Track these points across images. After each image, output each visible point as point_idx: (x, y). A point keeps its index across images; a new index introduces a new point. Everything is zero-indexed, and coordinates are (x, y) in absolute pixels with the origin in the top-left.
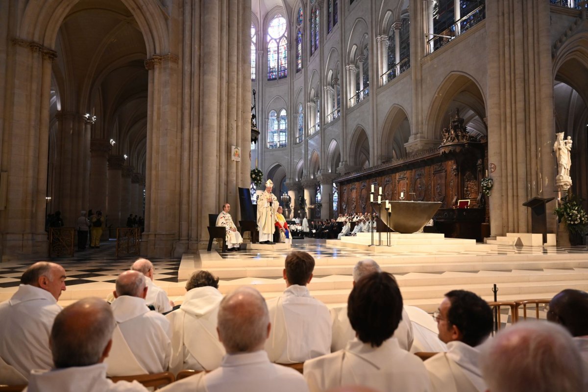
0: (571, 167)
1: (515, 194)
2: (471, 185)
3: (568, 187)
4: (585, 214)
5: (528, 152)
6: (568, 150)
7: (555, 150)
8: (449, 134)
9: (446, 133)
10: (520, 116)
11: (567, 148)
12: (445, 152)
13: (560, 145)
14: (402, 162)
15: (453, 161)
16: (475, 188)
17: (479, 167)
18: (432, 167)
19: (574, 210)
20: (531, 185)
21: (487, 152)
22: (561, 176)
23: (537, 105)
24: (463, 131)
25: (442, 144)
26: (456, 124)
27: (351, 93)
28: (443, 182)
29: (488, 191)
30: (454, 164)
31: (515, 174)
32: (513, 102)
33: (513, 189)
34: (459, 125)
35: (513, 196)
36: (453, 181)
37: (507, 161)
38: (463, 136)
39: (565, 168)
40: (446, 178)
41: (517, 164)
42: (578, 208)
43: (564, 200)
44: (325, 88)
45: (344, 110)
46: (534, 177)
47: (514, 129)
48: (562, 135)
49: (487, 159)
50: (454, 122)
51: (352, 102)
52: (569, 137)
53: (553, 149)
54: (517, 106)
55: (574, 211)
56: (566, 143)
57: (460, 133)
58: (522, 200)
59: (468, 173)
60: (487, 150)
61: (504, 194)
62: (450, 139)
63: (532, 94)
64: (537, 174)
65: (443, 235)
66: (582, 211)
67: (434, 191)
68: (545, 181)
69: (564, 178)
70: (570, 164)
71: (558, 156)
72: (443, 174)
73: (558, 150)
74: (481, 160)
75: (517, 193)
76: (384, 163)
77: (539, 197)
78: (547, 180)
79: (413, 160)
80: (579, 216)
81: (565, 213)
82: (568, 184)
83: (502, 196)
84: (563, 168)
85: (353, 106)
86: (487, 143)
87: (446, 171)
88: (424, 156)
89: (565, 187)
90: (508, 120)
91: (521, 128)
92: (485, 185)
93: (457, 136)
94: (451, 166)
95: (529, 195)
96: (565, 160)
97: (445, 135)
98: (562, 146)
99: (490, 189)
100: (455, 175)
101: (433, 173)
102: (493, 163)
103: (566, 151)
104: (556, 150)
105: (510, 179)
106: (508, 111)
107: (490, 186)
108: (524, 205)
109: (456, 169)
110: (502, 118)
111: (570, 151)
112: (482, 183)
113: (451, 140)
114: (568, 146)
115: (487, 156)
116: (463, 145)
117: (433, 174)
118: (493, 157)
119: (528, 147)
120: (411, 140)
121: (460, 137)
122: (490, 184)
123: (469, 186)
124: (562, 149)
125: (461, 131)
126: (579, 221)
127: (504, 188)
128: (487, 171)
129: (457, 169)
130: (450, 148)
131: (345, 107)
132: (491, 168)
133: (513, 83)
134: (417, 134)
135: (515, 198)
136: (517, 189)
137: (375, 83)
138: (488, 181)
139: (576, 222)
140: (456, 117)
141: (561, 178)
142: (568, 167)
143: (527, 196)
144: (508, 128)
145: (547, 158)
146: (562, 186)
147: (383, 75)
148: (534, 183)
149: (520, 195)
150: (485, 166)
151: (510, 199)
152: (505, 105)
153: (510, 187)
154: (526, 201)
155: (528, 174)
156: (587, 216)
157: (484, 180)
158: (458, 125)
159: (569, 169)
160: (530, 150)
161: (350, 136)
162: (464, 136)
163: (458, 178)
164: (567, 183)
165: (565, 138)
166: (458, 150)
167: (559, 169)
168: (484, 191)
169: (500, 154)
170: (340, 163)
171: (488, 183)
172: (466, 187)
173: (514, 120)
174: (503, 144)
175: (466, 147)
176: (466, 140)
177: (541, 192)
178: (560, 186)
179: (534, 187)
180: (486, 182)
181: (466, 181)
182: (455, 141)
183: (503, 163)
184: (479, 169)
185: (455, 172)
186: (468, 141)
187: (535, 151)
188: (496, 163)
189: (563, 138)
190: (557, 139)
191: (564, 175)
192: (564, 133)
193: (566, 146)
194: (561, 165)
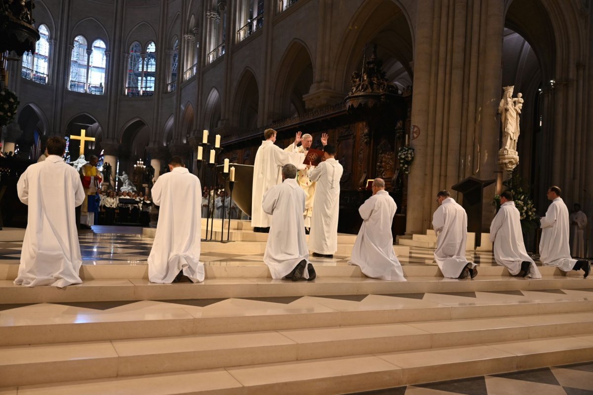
0: (519, 137)
1: (443, 173)
2: (386, 158)
3: (514, 167)
4: (533, 207)
5: (464, 112)
6: (518, 113)
7: (500, 112)
8: (360, 80)
9: (357, 78)
10: (458, 58)
11: (516, 110)
13: (507, 104)
14: (298, 122)
15: (365, 123)
16: (392, 163)
17: (399, 132)
18: (337, 131)
19: (519, 199)
20: (465, 161)
21: (411, 111)
22: (506, 149)
23: (482, 44)
24: (379, 78)
25: (350, 94)
26: (372, 66)
27: (241, 23)
28: (350, 152)
29: (406, 166)
30: (366, 126)
31: (444, 144)
32: (450, 36)
33: (441, 166)
34: (376, 68)
35: (440, 176)
36: (363, 152)
37: (435, 124)
38: (379, 85)
39: (511, 139)
40: (354, 146)
41: (448, 128)
42: (524, 197)
43: (507, 184)
44: (208, 14)
45: (230, 46)
46: (469, 150)
47: (448, 76)
48: (511, 90)
49: (410, 121)
50: (369, 63)
51: (242, 35)
52: (520, 95)
53: (498, 110)
54: (455, 42)
55: (520, 202)
56: (515, 102)
57: (375, 79)
58: (451, 182)
59: (383, 141)
60: (411, 107)
61: (428, 172)
62: (360, 87)
63: (476, 28)
64: (474, 145)
66: (530, 202)
68: (484, 156)
69: (509, 152)
70: (518, 134)
71: (503, 120)
72: (351, 141)
73: (504, 110)
74: (401, 122)
75: (446, 171)
76: (274, 122)
77: (474, 177)
78: (487, 154)
79: (312, 118)
80: (525, 208)
82: (514, 162)
83: (426, 175)
84: (509, 137)
85: (242, 40)
86: (411, 96)
87: (355, 137)
88: (327, 114)
89: (510, 166)
90: (442, 63)
91: (457, 76)
92: (403, 157)
93: (371, 84)
94: (362, 129)
95: (462, 176)
96: (513, 127)
97: (355, 82)
98: (510, 106)
99: (409, 163)
100: (366, 143)
101: (337, 139)
102: (416, 125)
104: (502, 112)
105: (437, 151)
106: (443, 49)
107: (410, 159)
108: (454, 188)
109: (367, 134)
110: (434, 58)
111: (520, 114)
112: (400, 154)
113: (362, 88)
114: (517, 107)
115: (410, 117)
116: (377, 97)
117: (338, 141)
118: (417, 119)
119: (465, 104)
120: (313, 90)
121: (375, 86)
122: (409, 156)
123: (384, 159)
124: (510, 110)
125: (377, 77)
126: (525, 216)
127: (429, 163)
128: (407, 136)
129: (369, 135)
130: (361, 100)
131: (231, 41)
132: (414, 132)
133: (451, 8)
134: (321, 82)
135: (442, 178)
136: (446, 165)
137: (272, 8)
138: (408, 150)
140: (373, 57)
141: (505, 152)
142: (516, 137)
143: (459, 177)
144: (441, 75)
145: (489, 123)
146: (506, 164)
148: (470, 158)
149: (449, 174)
150: (406, 129)
151: (436, 179)
152: (439, 40)
153: (437, 162)
154: (457, 183)
155: (462, 144)
156: (535, 209)
157: (401, 150)
158: (373, 68)
159: (517, 141)
160: (467, 110)
161: (235, 84)
162: (382, 84)
163: (370, 147)
164: (512, 160)
165: (515, 95)
166: (371, 103)
167: (504, 140)
168: (401, 165)
169: (427, 112)
170: (220, 122)
171: (407, 154)
172: (380, 161)
173: (448, 63)
174: (432, 98)
175: (382, 100)
176: (383, 90)
177: (477, 171)
178: (503, 164)
179: (469, 164)
180: (405, 153)
181: (380, 152)
182: (367, 91)
183: (430, 126)
184: (398, 135)
185: (366, 138)
186: (385, 91)
187: (475, 111)
188: (420, 126)
189: (512, 94)
190: (505, 96)
191: (510, 148)
192: (513, 86)
193: (515, 106)
194: (506, 134)
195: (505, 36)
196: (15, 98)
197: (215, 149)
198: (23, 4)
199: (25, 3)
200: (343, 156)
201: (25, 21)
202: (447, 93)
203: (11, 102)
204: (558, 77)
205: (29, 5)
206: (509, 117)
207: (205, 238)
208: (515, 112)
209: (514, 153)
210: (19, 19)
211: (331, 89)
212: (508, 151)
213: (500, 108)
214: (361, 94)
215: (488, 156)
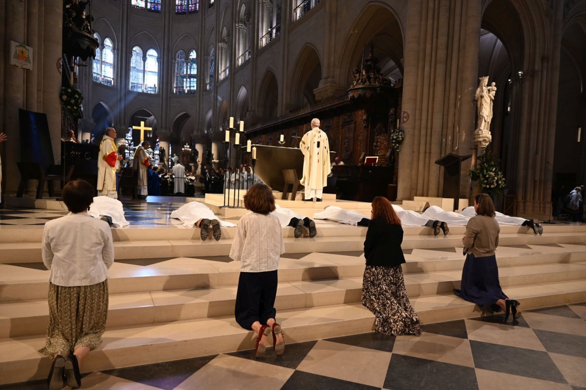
1: (428, 150)
2: (381, 139)
3: (487, 144)
4: (503, 177)
5: (446, 99)
6: (491, 99)
7: (476, 99)
8: (360, 75)
9: (357, 73)
10: (441, 54)
11: (490, 97)
12: (353, 96)
13: (483, 91)
14: (310, 111)
15: (363, 111)
16: (385, 143)
18: (341, 118)
19: (491, 171)
20: (446, 141)
21: (401, 100)
22: (480, 130)
23: (462, 41)
24: (376, 73)
25: (351, 87)
26: (369, 63)
27: (264, 32)
28: (352, 135)
29: (397, 145)
30: (364, 113)
31: (429, 126)
32: (435, 35)
33: (426, 144)
34: (372, 64)
35: (425, 153)
36: (362, 135)
37: (422, 110)
38: (375, 78)
39: (485, 121)
40: (355, 130)
41: (432, 113)
42: (496, 169)
43: (481, 159)
44: (237, 25)
45: (255, 51)
46: (450, 131)
47: (433, 70)
48: (486, 80)
49: (401, 108)
50: (367, 61)
51: (264, 42)
52: (494, 84)
53: (475, 97)
54: (439, 41)
55: (492, 173)
56: (489, 90)
57: (372, 74)
58: (435, 157)
59: (379, 126)
60: (402, 96)
61: (416, 149)
62: (360, 81)
63: (457, 28)
64: (454, 127)
65: (335, 196)
66: (500, 173)
67: (341, 146)
68: (462, 135)
69: (483, 132)
70: (491, 117)
71: (479, 106)
72: (352, 126)
73: (480, 97)
74: (393, 109)
75: (430, 149)
76: (291, 112)
77: (454, 153)
78: (464, 134)
79: (321, 108)
80: (496, 178)
81: (481, 175)
82: (487, 140)
83: (414, 152)
84: (484, 120)
85: (264, 45)
86: (402, 88)
87: (355, 123)
88: (333, 104)
89: (484, 144)
90: (428, 58)
91: (440, 69)
92: (395, 137)
93: (369, 78)
94: (361, 116)
95: (443, 152)
96: (487, 111)
97: (355, 77)
98: (485, 93)
99: (400, 142)
100: (365, 127)
101: (341, 124)
102: (406, 111)
103: (488, 100)
104: (478, 99)
105: (423, 132)
106: (428, 46)
107: (401, 139)
108: (437, 162)
109: (365, 120)
110: (421, 55)
112: (392, 135)
113: (361, 82)
114: (491, 95)
115: (401, 105)
116: (374, 89)
117: (342, 126)
118: (407, 106)
119: (447, 93)
120: (321, 85)
121: (372, 80)
122: (400, 136)
123: (379, 140)
124: (485, 97)
125: (374, 72)
126: (496, 185)
127: (416, 142)
128: (398, 120)
129: (367, 120)
130: (360, 92)
131: (255, 47)
132: (404, 117)
133: (436, 11)
134: (328, 78)
135: (427, 155)
136: (431, 144)
137: (288, 18)
138: (399, 132)
139: (492, 186)
140: (370, 55)
142: (489, 120)
143: (441, 153)
144: (427, 68)
145: (466, 108)
146: (480, 142)
147: (297, 8)
148: (450, 138)
149: (433, 151)
150: (397, 115)
151: (422, 156)
152: (426, 40)
153: (423, 141)
154: (439, 158)
155: (444, 126)
156: (504, 179)
157: (394, 132)
158: (370, 65)
159: (490, 123)
160: (449, 98)
161: (259, 82)
162: (377, 78)
163: (368, 130)
164: (486, 138)
166: (368, 95)
168: (393, 144)
169: (415, 100)
170: (248, 113)
171: (398, 135)
172: (376, 141)
173: (433, 58)
174: (419, 88)
175: (378, 91)
176: (378, 83)
177: (456, 148)
178: (478, 142)
179: (450, 143)
180: (397, 134)
181: (376, 134)
182: (366, 84)
183: (417, 112)
184: (391, 119)
185: (364, 123)
186: (380, 84)
187: (455, 99)
188: (409, 112)
189: (486, 83)
190: (480, 85)
191: (484, 129)
192: (488, 77)
193: (489, 94)
194: (481, 117)
195: (481, 36)
196: (79, 94)
197: (239, 132)
198: (84, 17)
199: (86, 16)
200: (346, 138)
201: (86, 32)
203: (77, 98)
204: (525, 69)
205: (89, 18)
206: (484, 103)
207: (233, 206)
208: (489, 99)
210: (81, 30)
212: (482, 131)
213: (476, 95)
214: (360, 86)
215: (465, 136)
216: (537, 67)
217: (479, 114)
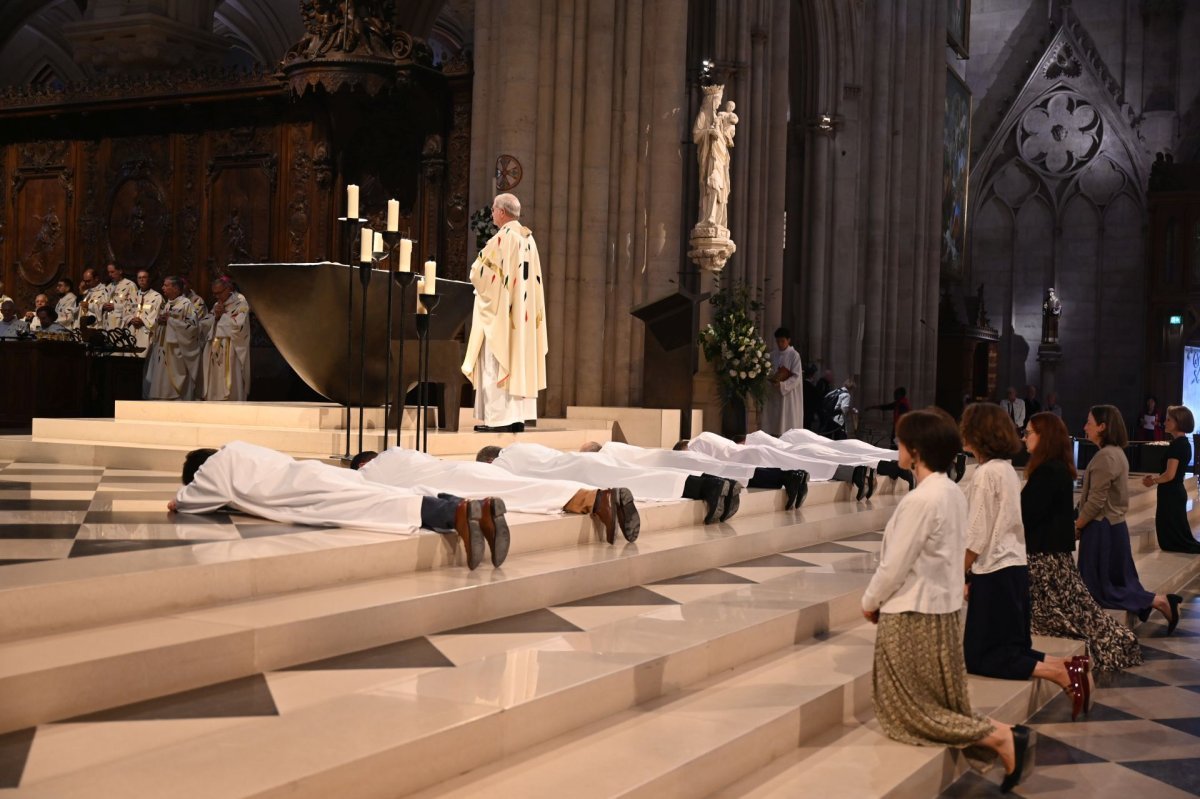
3: (725, 263)
5: (617, 131)
7: (698, 140)
11: (727, 139)
12: (320, 85)
13: (712, 124)
15: (308, 129)
17: (433, 164)
18: (207, 139)
20: (619, 248)
22: (711, 225)
28: (260, 204)
30: (316, 137)
33: (567, 255)
35: (566, 279)
37: (552, 155)
39: (718, 202)
41: (582, 166)
46: (627, 220)
47: (580, 44)
48: (719, 94)
52: (732, 105)
53: (693, 137)
56: (724, 120)
58: (596, 294)
60: (470, 103)
64: (636, 211)
68: (657, 235)
69: (719, 232)
70: (728, 191)
71: (704, 160)
72: (261, 173)
73: (707, 137)
74: (438, 137)
75: (579, 270)
78: (664, 233)
81: (724, 346)
82: (725, 252)
84: (715, 198)
86: (468, 78)
87: (275, 163)
89: (717, 262)
91: (602, 43)
93: (366, 32)
94: (301, 145)
96: (720, 176)
98: (718, 129)
100: (323, 184)
101: (207, 162)
102: (511, 155)
103: (724, 150)
104: (701, 141)
105: (559, 220)
109: (323, 160)
113: (344, 42)
114: (728, 133)
116: (389, 71)
118: (516, 140)
121: (372, 38)
124: (718, 138)
129: (329, 158)
130: (343, 75)
132: (505, 174)
135: (572, 284)
136: (579, 255)
139: (752, 375)
143: (607, 282)
145: (669, 162)
146: (712, 256)
148: (629, 242)
149: (587, 276)
150: (450, 157)
151: (559, 288)
155: (614, 206)
159: (727, 205)
162: (394, 36)
164: (724, 249)
167: (703, 203)
169: (536, 125)
174: (545, 93)
175: (403, 79)
176: (401, 54)
177: (643, 270)
178: (705, 256)
179: (628, 254)
182: (359, 51)
183: (543, 160)
184: (430, 170)
185: (322, 171)
186: (408, 57)
187: (637, 132)
188: (523, 158)
189: (719, 103)
190: (706, 105)
191: (716, 222)
192: (723, 87)
193: (725, 130)
194: (709, 191)
200: (235, 214)
202: (579, 83)
204: (719, 55)
206: (716, 153)
208: (725, 144)
209: (724, 233)
211: (166, 15)
212: (716, 229)
213: (696, 131)
214: (338, 56)
215: (666, 238)
216: (744, 56)
217: (701, 180)
